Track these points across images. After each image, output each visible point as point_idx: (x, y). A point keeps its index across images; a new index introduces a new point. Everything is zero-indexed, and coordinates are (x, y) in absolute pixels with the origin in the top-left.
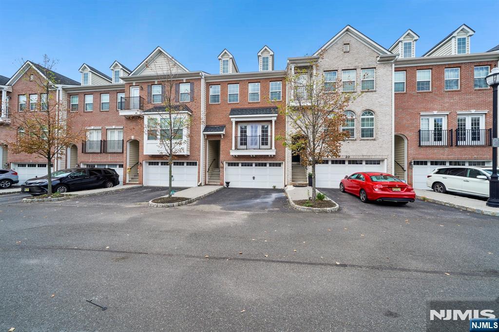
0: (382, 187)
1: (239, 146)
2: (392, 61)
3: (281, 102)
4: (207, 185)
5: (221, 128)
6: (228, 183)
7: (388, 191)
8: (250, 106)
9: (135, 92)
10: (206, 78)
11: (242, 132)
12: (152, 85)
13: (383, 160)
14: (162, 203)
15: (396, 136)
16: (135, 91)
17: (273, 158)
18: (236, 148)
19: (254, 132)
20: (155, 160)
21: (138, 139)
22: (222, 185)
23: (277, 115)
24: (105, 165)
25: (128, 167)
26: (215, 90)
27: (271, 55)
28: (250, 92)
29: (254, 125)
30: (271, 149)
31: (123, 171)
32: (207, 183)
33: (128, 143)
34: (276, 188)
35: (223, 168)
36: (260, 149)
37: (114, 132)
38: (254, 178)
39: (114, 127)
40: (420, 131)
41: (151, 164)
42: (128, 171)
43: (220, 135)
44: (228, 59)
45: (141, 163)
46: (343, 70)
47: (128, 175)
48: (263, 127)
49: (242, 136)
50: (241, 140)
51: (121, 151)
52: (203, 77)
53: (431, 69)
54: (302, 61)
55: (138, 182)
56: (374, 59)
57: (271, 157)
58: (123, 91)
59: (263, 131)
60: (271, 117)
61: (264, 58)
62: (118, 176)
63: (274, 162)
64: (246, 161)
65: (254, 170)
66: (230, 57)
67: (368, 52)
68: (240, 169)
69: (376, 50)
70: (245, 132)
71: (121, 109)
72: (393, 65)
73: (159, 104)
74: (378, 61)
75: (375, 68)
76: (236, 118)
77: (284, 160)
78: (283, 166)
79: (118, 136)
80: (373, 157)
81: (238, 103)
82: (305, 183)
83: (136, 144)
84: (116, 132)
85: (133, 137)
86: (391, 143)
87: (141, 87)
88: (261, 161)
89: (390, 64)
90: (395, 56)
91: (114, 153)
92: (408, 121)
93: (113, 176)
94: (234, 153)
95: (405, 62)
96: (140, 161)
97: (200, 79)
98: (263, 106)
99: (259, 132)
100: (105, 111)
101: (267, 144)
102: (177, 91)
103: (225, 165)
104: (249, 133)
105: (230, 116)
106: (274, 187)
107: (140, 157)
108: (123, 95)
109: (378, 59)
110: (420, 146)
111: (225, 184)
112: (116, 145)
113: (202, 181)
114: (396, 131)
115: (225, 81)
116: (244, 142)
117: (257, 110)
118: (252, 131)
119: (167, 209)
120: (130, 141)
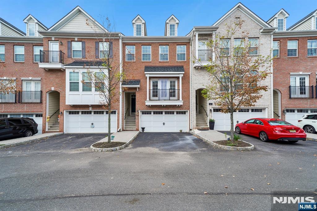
0: (281, 129)
1: (152, 98)
2: (272, 33)
3: (186, 62)
4: (124, 130)
5: (138, 82)
6: (143, 129)
7: (287, 133)
8: (160, 65)
9: (54, 47)
10: (123, 39)
11: (153, 86)
12: (72, 41)
13: (264, 109)
14: (105, 147)
15: (274, 90)
16: (53, 45)
17: (180, 107)
18: (150, 100)
19: (164, 86)
20: (76, 109)
21: (59, 90)
22: (138, 130)
23: (184, 72)
24: (20, 115)
25: (48, 116)
26: (131, 50)
27: (177, 23)
28: (160, 53)
29: (164, 80)
30: (179, 100)
31: (42, 120)
32: (124, 129)
33: (47, 93)
34: (182, 131)
35: (138, 116)
36: (170, 100)
37: (31, 83)
38: (164, 124)
39: (30, 78)
40: (290, 87)
41: (70, 113)
42: (47, 120)
43: (135, 88)
44: (141, 24)
45: (62, 113)
46: (235, 38)
47: (47, 124)
48: (171, 82)
49: (154, 89)
50: (153, 92)
51: (39, 101)
52: (121, 38)
53: (298, 40)
54: (204, 30)
55: (58, 130)
56: (258, 31)
57: (179, 107)
58: (41, 45)
59: (171, 86)
60: (179, 74)
61: (171, 25)
62: (36, 125)
63: (181, 111)
64: (158, 110)
65: (164, 117)
66: (143, 22)
67: (254, 25)
68: (152, 117)
69: (259, 24)
70: (157, 86)
71: (41, 62)
72: (272, 36)
73: (79, 59)
74: (261, 32)
75: (259, 38)
76: (150, 74)
77: (189, 109)
78: (187, 114)
79: (35, 87)
80: (258, 107)
81: (151, 62)
82: (206, 127)
83: (56, 96)
84: (33, 84)
85: (53, 89)
86: (270, 96)
87: (61, 42)
88: (169, 110)
89: (269, 36)
90: (274, 29)
91: (31, 103)
92: (281, 79)
93: (31, 125)
94: (148, 103)
95: (280, 34)
96: (61, 110)
97: (118, 40)
98: (171, 65)
99: (168, 87)
100: (20, 63)
101: (174, 96)
102: (97, 48)
103: (140, 113)
104: (160, 87)
105: (145, 73)
106: (181, 131)
107: (60, 107)
108: (42, 48)
109: (262, 31)
110: (290, 98)
111: (141, 130)
112: (33, 96)
113: (120, 127)
114: (274, 86)
115: (139, 43)
116: (155, 94)
117: (167, 68)
118: (162, 86)
119: (113, 152)
120: (50, 92)
